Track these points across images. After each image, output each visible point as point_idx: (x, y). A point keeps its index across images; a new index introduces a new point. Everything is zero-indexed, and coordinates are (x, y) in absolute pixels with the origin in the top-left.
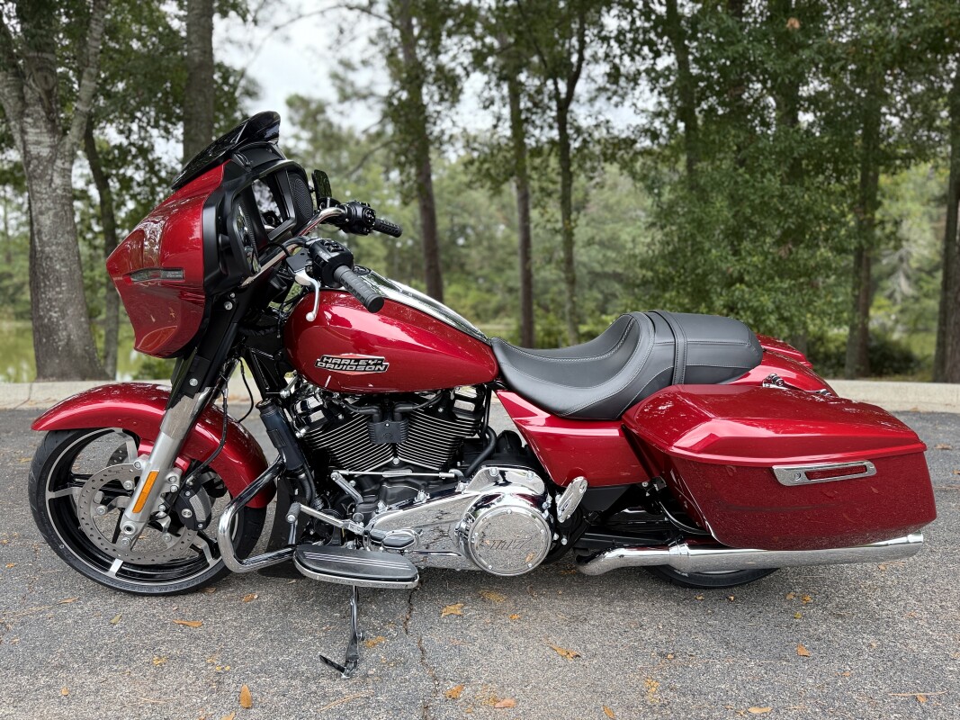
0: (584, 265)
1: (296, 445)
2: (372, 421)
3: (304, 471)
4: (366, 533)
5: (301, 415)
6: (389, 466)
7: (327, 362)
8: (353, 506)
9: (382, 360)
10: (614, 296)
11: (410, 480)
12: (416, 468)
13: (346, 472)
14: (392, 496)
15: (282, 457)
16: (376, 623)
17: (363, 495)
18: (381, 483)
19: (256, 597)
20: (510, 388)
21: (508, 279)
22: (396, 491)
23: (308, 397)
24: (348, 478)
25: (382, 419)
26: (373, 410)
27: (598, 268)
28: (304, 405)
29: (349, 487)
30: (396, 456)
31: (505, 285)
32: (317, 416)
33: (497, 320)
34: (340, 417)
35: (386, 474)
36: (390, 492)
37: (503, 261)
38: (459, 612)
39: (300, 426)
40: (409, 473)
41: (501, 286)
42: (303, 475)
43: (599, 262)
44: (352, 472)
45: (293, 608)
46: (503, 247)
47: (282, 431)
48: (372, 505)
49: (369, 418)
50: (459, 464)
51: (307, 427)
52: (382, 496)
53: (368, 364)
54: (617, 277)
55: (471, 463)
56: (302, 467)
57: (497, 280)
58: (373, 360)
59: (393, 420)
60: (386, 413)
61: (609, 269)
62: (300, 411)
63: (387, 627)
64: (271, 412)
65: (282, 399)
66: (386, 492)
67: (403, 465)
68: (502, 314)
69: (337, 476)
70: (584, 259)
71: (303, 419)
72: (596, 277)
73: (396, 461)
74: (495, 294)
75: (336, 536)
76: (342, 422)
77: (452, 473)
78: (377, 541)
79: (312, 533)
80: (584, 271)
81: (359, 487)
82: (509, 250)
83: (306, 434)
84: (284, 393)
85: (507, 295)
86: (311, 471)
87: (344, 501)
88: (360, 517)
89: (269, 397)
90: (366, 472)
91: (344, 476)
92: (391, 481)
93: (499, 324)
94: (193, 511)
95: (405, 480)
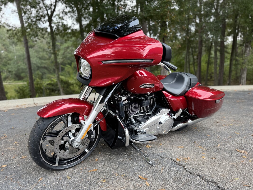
0: (35, 64)
9: (154, 84)
10: (45, 73)
19: (97, 159)
20: (165, 90)
21: (8, 68)
22: (141, 119)
27: (39, 65)
31: (7, 70)
32: (126, 102)
33: (6, 81)
37: (6, 62)
41: (6, 70)
43: (39, 63)
46: (5, 58)
54: (45, 68)
57: (4, 69)
59: (147, 100)
61: (43, 65)
68: (7, 79)
69: (131, 117)
70: (34, 62)
72: (39, 68)
74: (4, 73)
80: (35, 66)
82: (7, 59)
84: (120, 96)
85: (8, 73)
93: (6, 82)
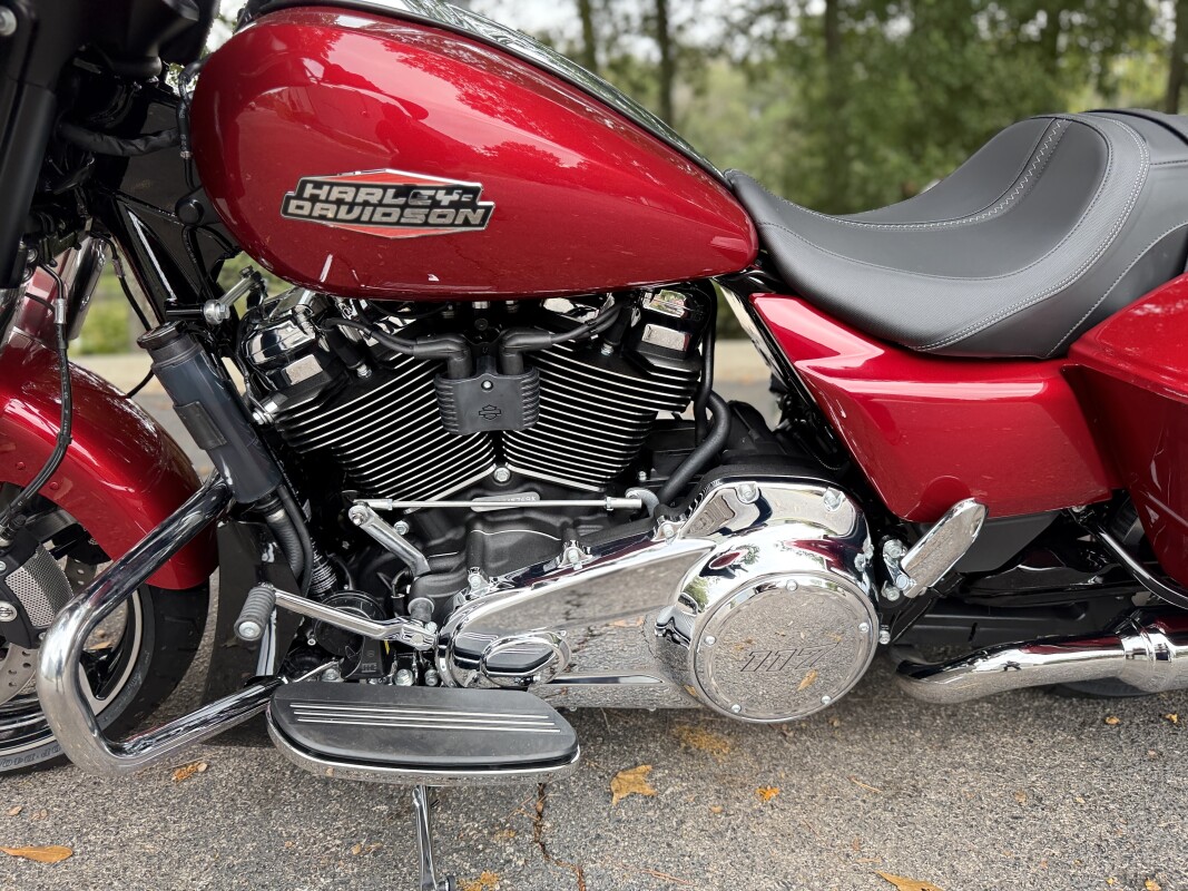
1: (256, 441)
2: (447, 377)
3: (282, 504)
4: (443, 640)
5: (264, 367)
6: (487, 487)
7: (314, 199)
8: (408, 580)
9: (474, 191)
11: (533, 515)
12: (549, 490)
13: (386, 504)
14: (499, 555)
15: (221, 475)
16: (471, 828)
17: (427, 552)
18: (469, 527)
19: (203, 767)
20: (784, 285)
22: (506, 543)
23: (278, 320)
24: (390, 517)
25: (474, 370)
26: (448, 347)
28: (269, 342)
29: (392, 537)
30: (500, 461)
32: (304, 369)
34: (363, 371)
35: (479, 505)
36: (492, 545)
38: (648, 790)
39: (263, 394)
40: (531, 499)
42: (279, 515)
44: (399, 504)
45: (284, 795)
47: (215, 406)
48: (451, 578)
49: (439, 367)
50: (643, 476)
51: (282, 398)
52: (476, 555)
53: (436, 204)
55: (673, 473)
56: (275, 494)
58: (449, 190)
59: (501, 370)
60: (483, 356)
62: (260, 358)
63: (497, 840)
64: (180, 354)
65: (213, 328)
66: (484, 546)
67: (518, 483)
69: (363, 513)
71: (269, 379)
73: (502, 474)
75: (371, 654)
76: (367, 385)
77: (634, 498)
78: (466, 660)
79: (312, 642)
81: (416, 535)
83: (279, 414)
84: (213, 311)
86: (299, 502)
87: (382, 568)
88: (427, 608)
89: (172, 319)
90: (432, 503)
91: (381, 513)
92: (491, 519)
94: (20, 608)
95: (521, 515)
